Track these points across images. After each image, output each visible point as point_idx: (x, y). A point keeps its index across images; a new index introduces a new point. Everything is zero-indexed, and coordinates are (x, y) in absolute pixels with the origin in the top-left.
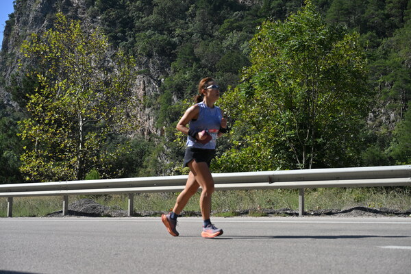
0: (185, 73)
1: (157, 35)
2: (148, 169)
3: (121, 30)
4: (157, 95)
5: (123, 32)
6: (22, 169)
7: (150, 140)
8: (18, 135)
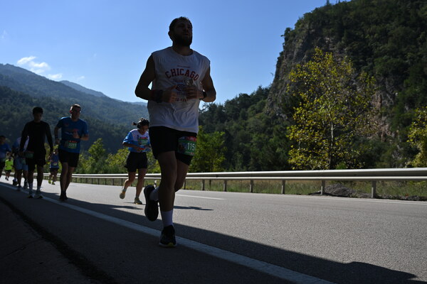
0: (415, 88)
1: (392, 59)
2: (384, 164)
3: (362, 57)
4: (391, 106)
5: (364, 59)
6: (290, 161)
7: (385, 141)
8: (287, 136)
